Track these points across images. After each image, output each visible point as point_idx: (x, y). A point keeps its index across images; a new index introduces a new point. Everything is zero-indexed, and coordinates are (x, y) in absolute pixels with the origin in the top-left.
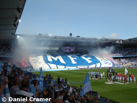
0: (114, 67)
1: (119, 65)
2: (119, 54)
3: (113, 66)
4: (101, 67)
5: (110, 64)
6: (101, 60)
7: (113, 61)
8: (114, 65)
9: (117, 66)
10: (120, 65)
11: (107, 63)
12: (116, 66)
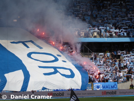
0: (89, 89)
1: (111, 82)
2: (113, 30)
3: (84, 88)
4: (29, 89)
5: (72, 75)
6: (29, 55)
7: (85, 61)
8: (91, 81)
9: (101, 85)
10: (116, 80)
11: (56, 72)
12: (98, 86)
